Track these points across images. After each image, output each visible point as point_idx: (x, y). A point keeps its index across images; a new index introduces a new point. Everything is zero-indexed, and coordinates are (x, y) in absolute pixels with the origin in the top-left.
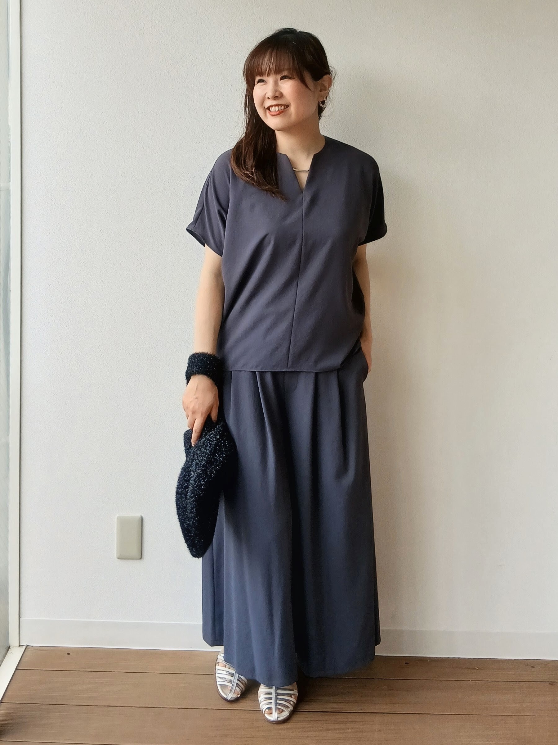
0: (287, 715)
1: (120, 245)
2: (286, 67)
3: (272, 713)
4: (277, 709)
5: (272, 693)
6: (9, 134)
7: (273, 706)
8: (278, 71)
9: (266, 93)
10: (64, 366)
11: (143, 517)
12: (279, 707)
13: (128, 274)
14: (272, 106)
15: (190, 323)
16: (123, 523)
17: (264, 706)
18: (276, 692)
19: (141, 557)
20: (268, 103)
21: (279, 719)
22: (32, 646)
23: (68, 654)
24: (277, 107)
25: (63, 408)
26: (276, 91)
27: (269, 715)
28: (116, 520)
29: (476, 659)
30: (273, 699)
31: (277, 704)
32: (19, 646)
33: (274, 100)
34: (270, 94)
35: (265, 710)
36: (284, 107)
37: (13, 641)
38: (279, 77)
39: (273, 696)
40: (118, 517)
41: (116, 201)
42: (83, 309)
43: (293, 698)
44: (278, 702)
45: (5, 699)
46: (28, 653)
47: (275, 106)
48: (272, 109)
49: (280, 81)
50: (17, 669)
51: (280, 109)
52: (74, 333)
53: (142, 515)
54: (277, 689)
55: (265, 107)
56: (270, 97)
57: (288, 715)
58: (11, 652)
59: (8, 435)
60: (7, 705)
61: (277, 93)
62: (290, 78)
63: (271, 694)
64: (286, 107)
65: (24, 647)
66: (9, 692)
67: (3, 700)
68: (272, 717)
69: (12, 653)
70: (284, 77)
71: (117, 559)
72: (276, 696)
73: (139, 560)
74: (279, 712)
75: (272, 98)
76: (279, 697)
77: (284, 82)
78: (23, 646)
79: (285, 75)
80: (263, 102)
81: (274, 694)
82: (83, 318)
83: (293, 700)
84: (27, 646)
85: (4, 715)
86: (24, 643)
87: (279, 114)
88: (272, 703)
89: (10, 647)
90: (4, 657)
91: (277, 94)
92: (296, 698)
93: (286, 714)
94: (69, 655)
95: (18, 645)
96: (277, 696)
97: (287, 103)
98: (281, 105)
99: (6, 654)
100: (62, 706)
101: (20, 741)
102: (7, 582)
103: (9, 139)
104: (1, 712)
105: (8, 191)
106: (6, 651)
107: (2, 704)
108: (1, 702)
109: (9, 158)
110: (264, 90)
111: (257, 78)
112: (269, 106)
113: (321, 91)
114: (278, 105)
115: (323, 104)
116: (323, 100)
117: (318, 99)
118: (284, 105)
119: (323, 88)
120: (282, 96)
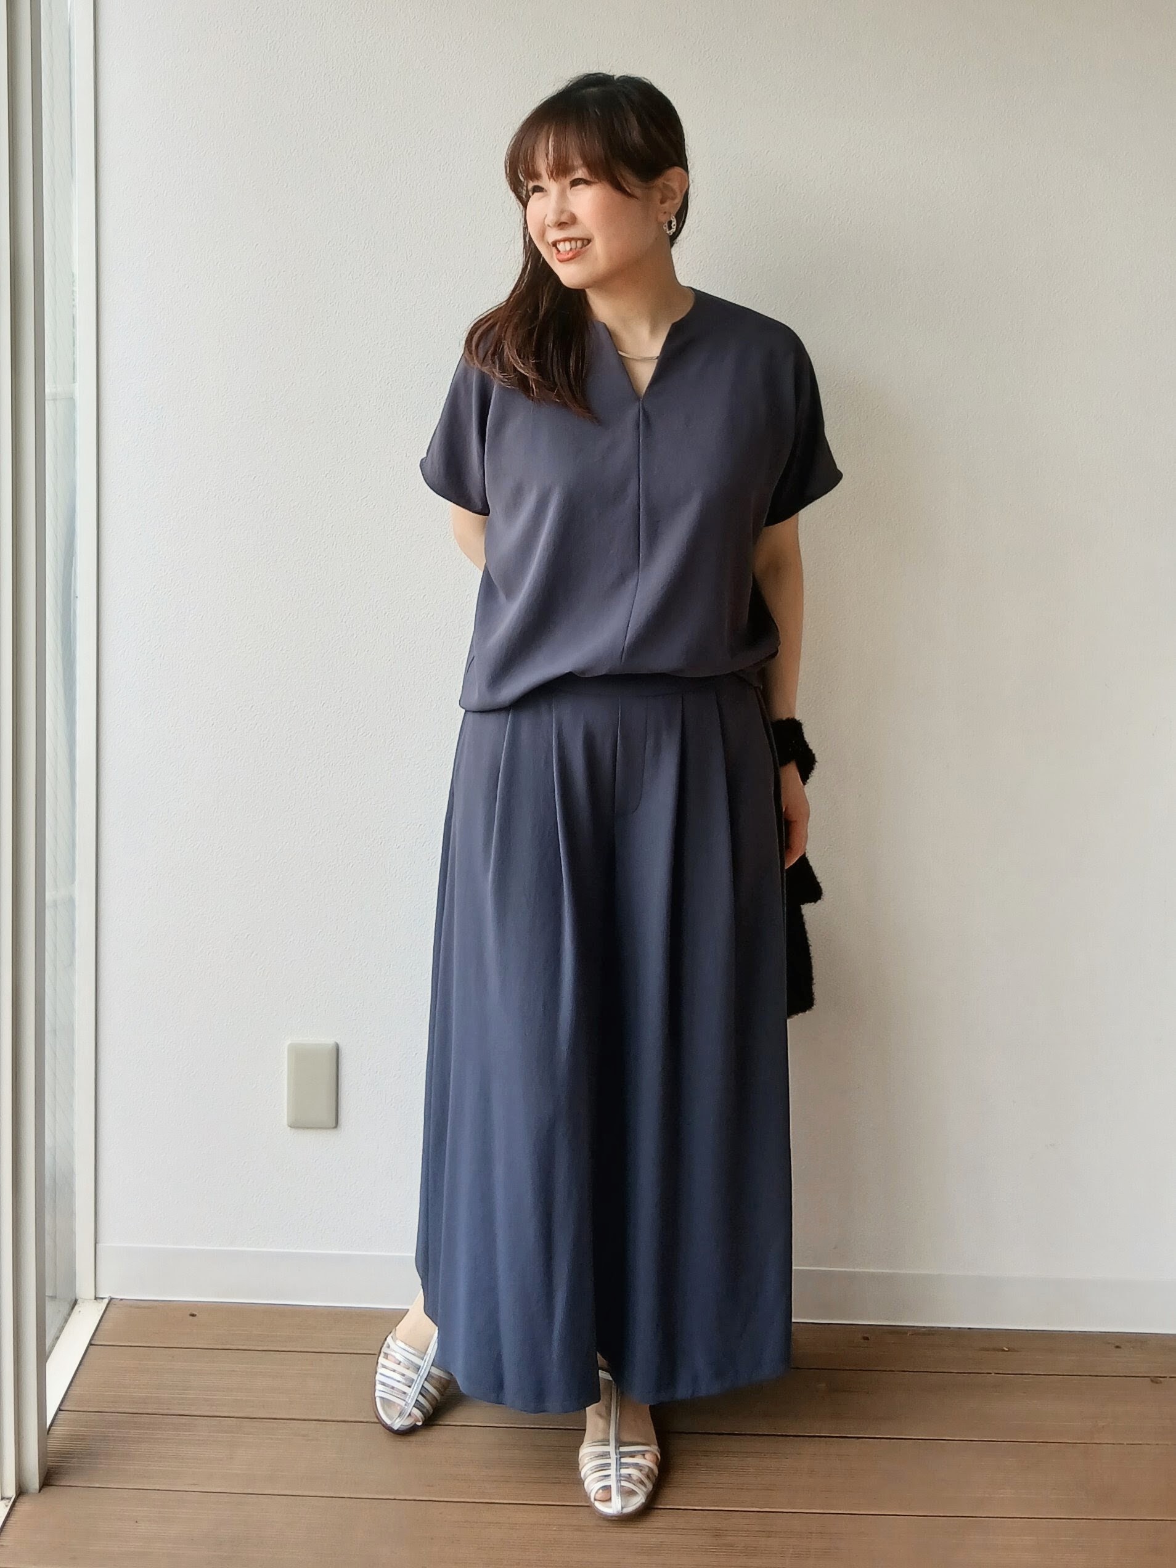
0: (641, 1503)
1: (293, 507)
2: (580, 162)
3: (610, 1499)
4: (621, 1489)
5: (609, 1455)
6: (73, 291)
7: (612, 1482)
8: (564, 171)
9: (546, 216)
10: (183, 746)
11: (339, 1046)
12: (624, 1484)
13: (309, 564)
14: (560, 241)
15: (432, 661)
16: (301, 1056)
17: (592, 1485)
18: (618, 1451)
19: (337, 1124)
20: (554, 235)
21: (625, 1511)
22: (121, 1300)
23: (193, 1315)
24: (567, 244)
25: (180, 829)
26: (562, 212)
27: (604, 1503)
28: (286, 1051)
31: (620, 1479)
32: (96, 1298)
33: (561, 229)
34: (551, 218)
35: (596, 1493)
36: (583, 243)
37: (84, 1288)
38: (566, 182)
39: (612, 1461)
40: (289, 1045)
41: (284, 420)
43: (648, 1460)
44: (623, 1471)
45: (66, 1403)
46: (112, 1313)
47: (564, 240)
48: (561, 246)
49: (570, 188)
50: (90, 1344)
51: (573, 247)
53: (338, 1042)
54: (620, 1443)
55: (548, 243)
56: (550, 225)
57: (644, 1500)
58: (80, 1311)
59: (73, 881)
60: (73, 1415)
61: (564, 215)
62: (587, 182)
63: (606, 1455)
64: (586, 242)
65: (106, 1301)
66: (76, 1390)
67: (64, 1405)
68: (610, 1507)
69: (81, 1313)
70: (578, 181)
71: (289, 1128)
72: (618, 1460)
73: (334, 1130)
74: (626, 1496)
75: (554, 226)
76: (623, 1460)
77: (578, 192)
78: (102, 1298)
79: (581, 176)
80: (543, 234)
81: (613, 1456)
83: (650, 1465)
84: (111, 1299)
85: (68, 1435)
86: (106, 1294)
87: (575, 258)
88: (610, 1475)
89: (78, 1302)
90: (66, 1321)
91: (564, 218)
92: (656, 1461)
93: (639, 1500)
94: (194, 1317)
95: (93, 1298)
96: (620, 1460)
97: (585, 235)
98: (576, 240)
99: (69, 1315)
101: (97, 1485)
102: (72, 1172)
103: (74, 300)
104: (58, 1430)
105: (71, 400)
106: (70, 1308)
107: (60, 1414)
108: (59, 1410)
109: (74, 338)
110: (542, 208)
111: (531, 182)
112: (553, 240)
113: (662, 202)
114: (570, 240)
115: (670, 228)
116: (669, 220)
117: (657, 220)
118: (582, 239)
119: (670, 195)
120: (573, 220)
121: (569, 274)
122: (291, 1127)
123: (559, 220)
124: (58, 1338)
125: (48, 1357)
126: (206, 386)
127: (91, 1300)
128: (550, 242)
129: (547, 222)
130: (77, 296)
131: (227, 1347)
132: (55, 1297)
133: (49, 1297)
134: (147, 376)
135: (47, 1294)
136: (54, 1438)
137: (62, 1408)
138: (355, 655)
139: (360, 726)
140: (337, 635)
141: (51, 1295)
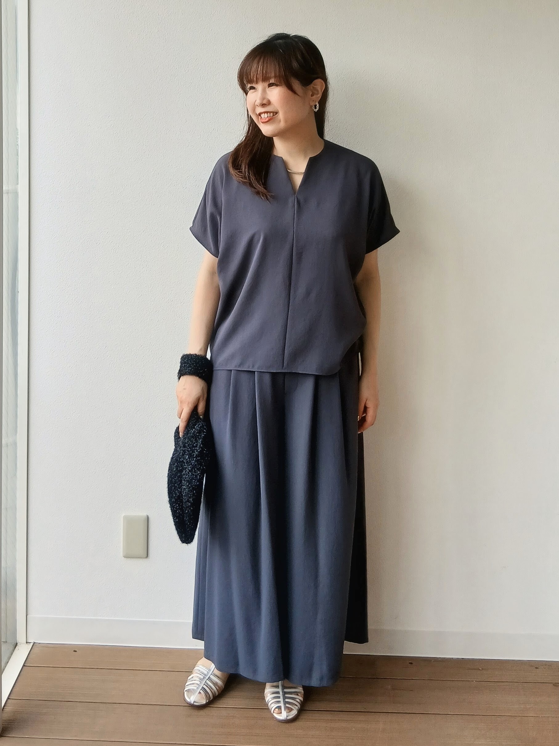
0: (295, 714)
2: (273, 75)
3: (281, 713)
4: (286, 708)
6: (17, 137)
7: (282, 704)
8: (265, 79)
9: (256, 100)
11: (149, 516)
12: (287, 705)
14: (262, 113)
16: (130, 522)
17: (273, 706)
19: (147, 556)
20: (259, 110)
21: (289, 718)
22: (40, 643)
23: (75, 651)
24: (266, 114)
26: (264, 99)
27: (277, 714)
28: (122, 519)
29: (487, 660)
30: (281, 697)
31: (285, 703)
32: (27, 643)
33: (263, 107)
35: (274, 710)
36: (273, 114)
37: (21, 638)
38: (266, 84)
39: (281, 695)
40: (124, 516)
41: (122, 204)
42: (90, 310)
43: (299, 696)
44: (287, 700)
45: (12, 695)
46: (36, 650)
47: (265, 113)
48: (263, 116)
49: (268, 87)
50: (24, 666)
51: (269, 116)
52: (81, 334)
53: (148, 515)
54: (284, 687)
55: (257, 114)
57: (297, 713)
59: (16, 434)
60: (15, 701)
61: (265, 100)
62: (277, 85)
63: (278, 693)
64: (274, 114)
65: (32, 644)
66: (17, 689)
67: (10, 696)
68: (282, 716)
69: (19, 650)
70: (272, 84)
73: (145, 559)
74: (288, 711)
75: (260, 106)
77: (272, 89)
78: (30, 643)
79: (273, 82)
80: (254, 110)
81: (281, 693)
82: (90, 319)
83: (300, 698)
84: (34, 643)
85: (12, 711)
86: (31, 640)
87: (269, 121)
88: (280, 701)
89: (18, 644)
90: (12, 654)
91: (265, 102)
92: (303, 696)
93: (294, 712)
94: (76, 652)
95: (26, 642)
96: (285, 695)
97: (275, 110)
98: (270, 112)
99: (13, 651)
100: (71, 703)
101: (27, 737)
102: (15, 580)
103: (17, 142)
104: (8, 709)
105: (16, 194)
106: (14, 648)
107: (9, 701)
108: (8, 698)
109: (17, 161)
110: (255, 96)
111: (249, 84)
112: (259, 113)
113: (312, 95)
114: (267, 112)
115: (316, 108)
116: (315, 104)
117: (309, 104)
118: (273, 112)
119: (316, 92)
120: (269, 103)
121: (266, 130)
122: (124, 557)
123: (262, 102)
124: (8, 662)
125: (3, 672)
126: (84, 186)
127: (24, 643)
128: (258, 114)
129: (256, 104)
130: (19, 140)
131: (92, 667)
132: (7, 642)
133: (3, 642)
134: (54, 181)
135: (2, 641)
136: (6, 713)
137: (10, 698)
138: (157, 321)
139: (160, 357)
140: (148, 311)
141: (4, 641)
